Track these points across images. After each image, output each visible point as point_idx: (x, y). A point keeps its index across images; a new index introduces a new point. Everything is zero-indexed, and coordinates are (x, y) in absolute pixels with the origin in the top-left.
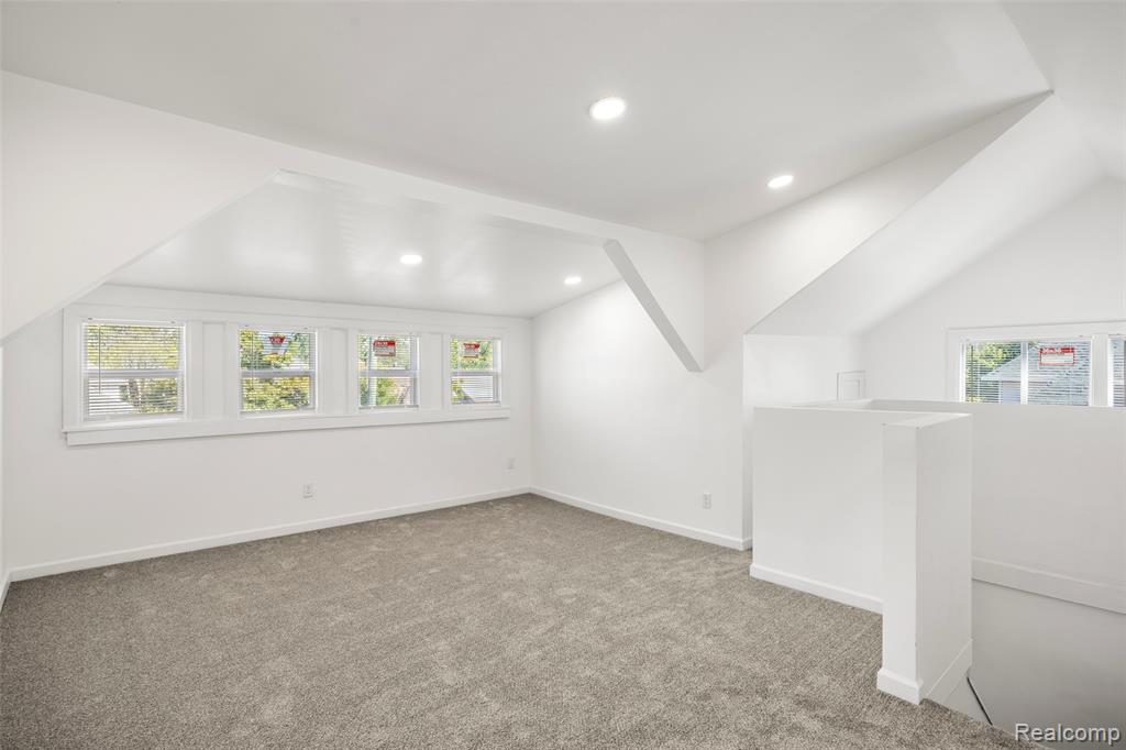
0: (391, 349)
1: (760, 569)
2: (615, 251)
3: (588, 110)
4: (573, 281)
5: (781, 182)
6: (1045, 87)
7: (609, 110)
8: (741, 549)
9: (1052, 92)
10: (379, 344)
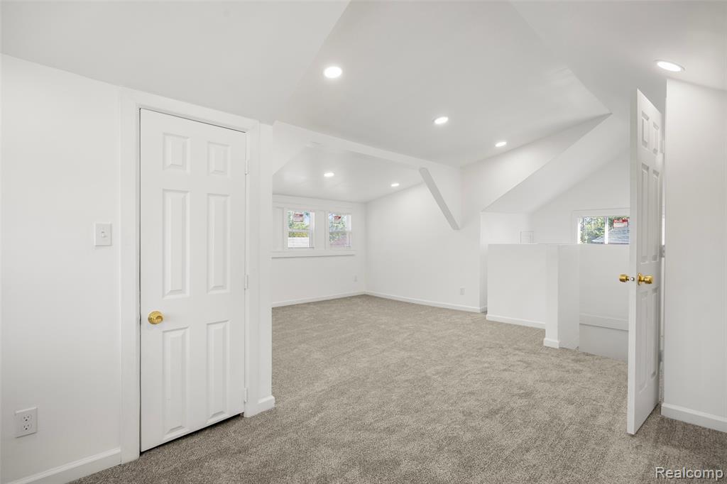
0: (301, 218)
1: (490, 316)
2: (425, 173)
3: (433, 121)
4: (395, 185)
5: (501, 144)
6: (607, 111)
7: (441, 121)
8: (479, 312)
9: (611, 114)
10: (296, 215)
